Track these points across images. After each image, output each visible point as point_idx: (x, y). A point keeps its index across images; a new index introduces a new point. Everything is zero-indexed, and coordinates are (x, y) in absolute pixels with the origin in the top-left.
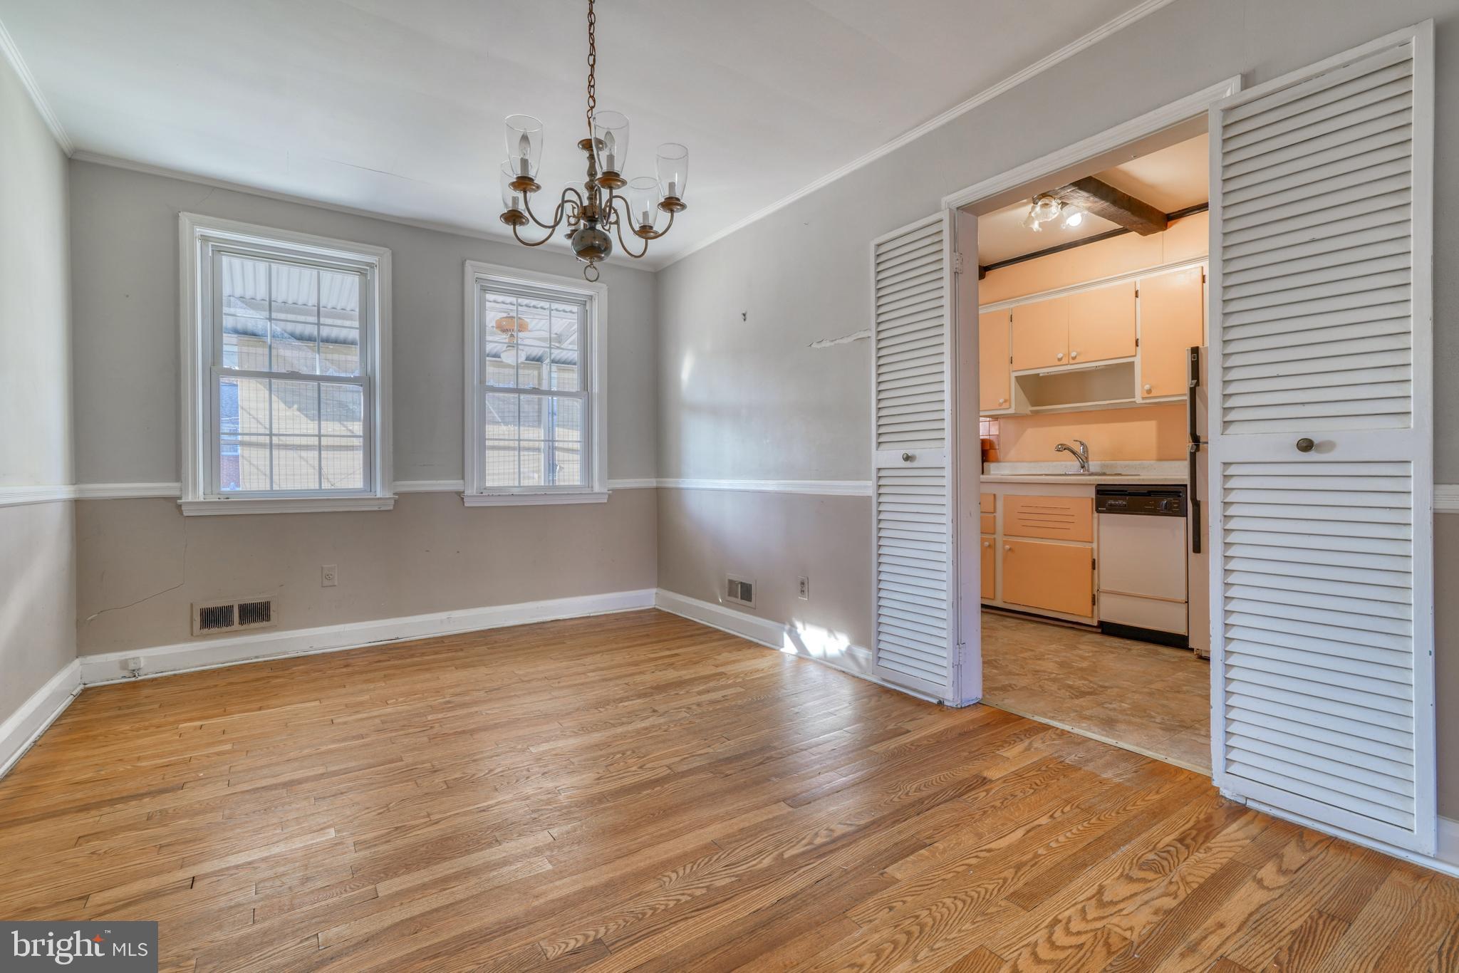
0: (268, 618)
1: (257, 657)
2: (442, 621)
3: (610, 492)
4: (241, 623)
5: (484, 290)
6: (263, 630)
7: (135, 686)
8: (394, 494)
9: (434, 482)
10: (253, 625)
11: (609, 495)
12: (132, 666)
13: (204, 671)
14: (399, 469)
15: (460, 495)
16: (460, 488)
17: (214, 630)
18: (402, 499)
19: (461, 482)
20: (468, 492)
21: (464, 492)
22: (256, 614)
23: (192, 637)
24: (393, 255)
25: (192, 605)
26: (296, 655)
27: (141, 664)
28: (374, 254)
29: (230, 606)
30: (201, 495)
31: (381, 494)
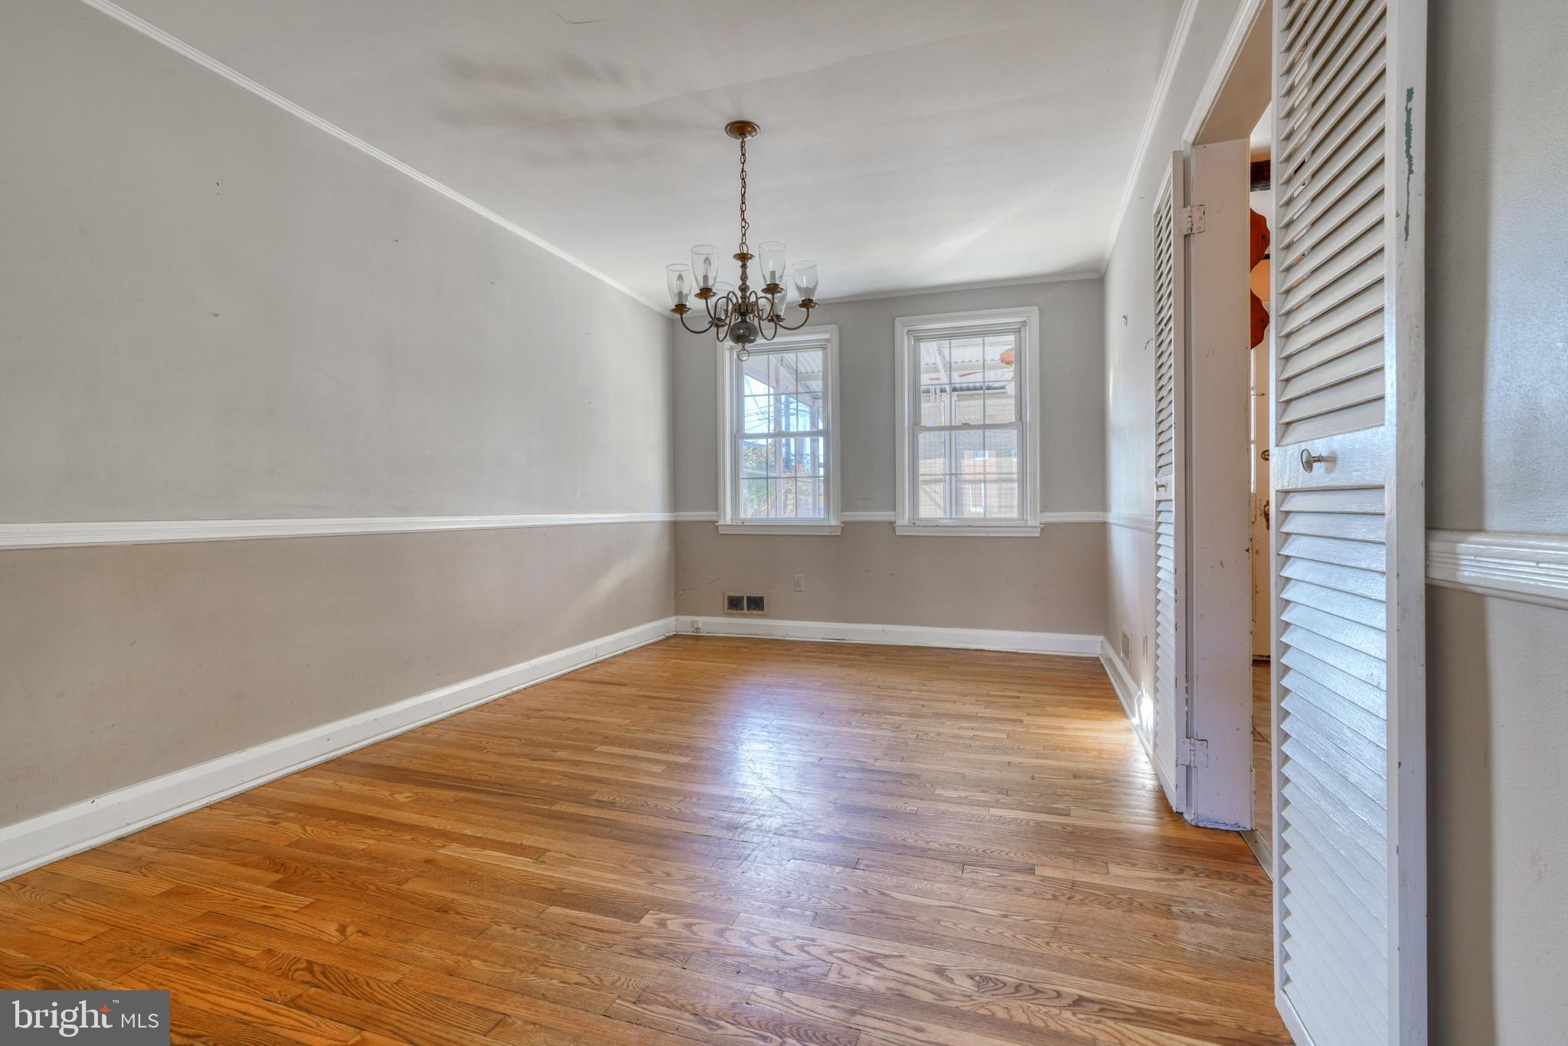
0: (762, 609)
1: (756, 635)
2: (877, 632)
3: (1043, 526)
4: (748, 610)
5: (918, 339)
6: (760, 616)
7: (697, 638)
8: (842, 523)
9: (872, 513)
10: (754, 612)
11: (1041, 529)
12: (695, 626)
13: (727, 637)
14: (846, 504)
15: (892, 523)
16: (892, 519)
17: (734, 611)
18: (847, 526)
19: (893, 513)
20: (899, 523)
21: (895, 523)
22: (756, 604)
23: (724, 614)
24: (840, 330)
25: (723, 593)
26: (777, 638)
27: (700, 626)
28: (826, 332)
29: (743, 597)
30: (728, 520)
31: (834, 522)
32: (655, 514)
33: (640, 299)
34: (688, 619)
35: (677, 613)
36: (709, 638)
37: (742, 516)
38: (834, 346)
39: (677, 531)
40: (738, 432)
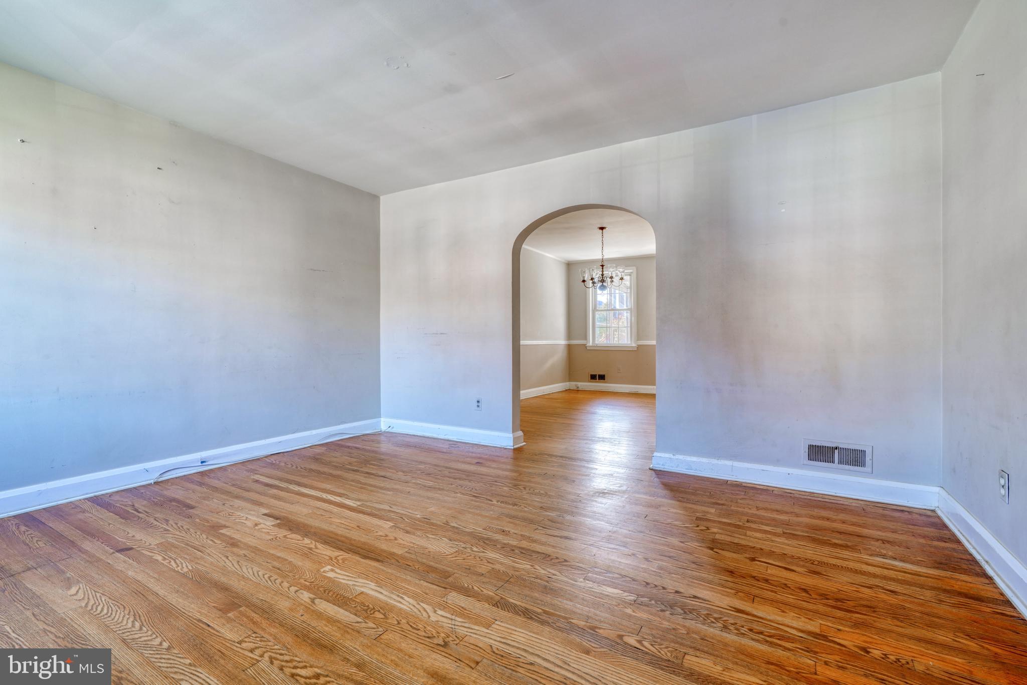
0: (604, 380)
1: (601, 389)
4: (599, 379)
6: (603, 382)
7: (578, 390)
8: (637, 345)
9: (649, 342)
10: (601, 381)
12: (577, 386)
13: (590, 390)
14: (639, 337)
17: (593, 380)
18: (639, 346)
22: (602, 377)
23: (589, 382)
25: (588, 373)
26: (610, 390)
27: (579, 386)
28: (631, 270)
29: (596, 375)
30: (591, 344)
31: (634, 345)
32: (562, 342)
33: (557, 259)
34: (574, 383)
35: (569, 381)
36: (582, 390)
37: (596, 342)
38: (634, 275)
39: (569, 347)
40: (595, 308)
